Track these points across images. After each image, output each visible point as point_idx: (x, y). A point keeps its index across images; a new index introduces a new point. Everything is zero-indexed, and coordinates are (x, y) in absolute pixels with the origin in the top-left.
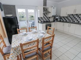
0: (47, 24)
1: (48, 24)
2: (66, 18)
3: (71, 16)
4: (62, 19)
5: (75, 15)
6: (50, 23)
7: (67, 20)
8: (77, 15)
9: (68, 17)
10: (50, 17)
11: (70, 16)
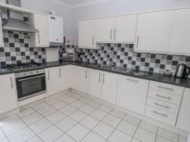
0: (22, 75)
1: (28, 74)
3: (106, 49)
4: (86, 57)
5: (115, 45)
6: (41, 71)
9: (100, 52)
11: (103, 48)
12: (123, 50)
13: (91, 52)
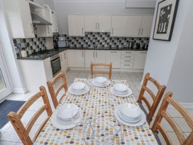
2: (80, 41)
3: (89, 36)
4: (73, 43)
5: (96, 33)
6: (58, 55)
7: (82, 43)
8: (99, 33)
9: (85, 39)
10: (44, 39)
12: (101, 36)
13: (77, 39)
